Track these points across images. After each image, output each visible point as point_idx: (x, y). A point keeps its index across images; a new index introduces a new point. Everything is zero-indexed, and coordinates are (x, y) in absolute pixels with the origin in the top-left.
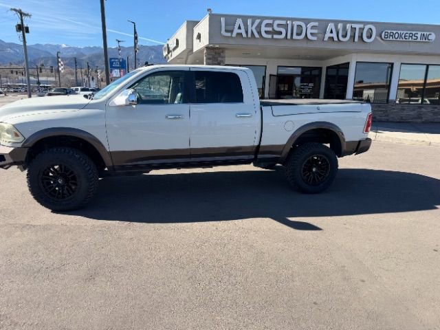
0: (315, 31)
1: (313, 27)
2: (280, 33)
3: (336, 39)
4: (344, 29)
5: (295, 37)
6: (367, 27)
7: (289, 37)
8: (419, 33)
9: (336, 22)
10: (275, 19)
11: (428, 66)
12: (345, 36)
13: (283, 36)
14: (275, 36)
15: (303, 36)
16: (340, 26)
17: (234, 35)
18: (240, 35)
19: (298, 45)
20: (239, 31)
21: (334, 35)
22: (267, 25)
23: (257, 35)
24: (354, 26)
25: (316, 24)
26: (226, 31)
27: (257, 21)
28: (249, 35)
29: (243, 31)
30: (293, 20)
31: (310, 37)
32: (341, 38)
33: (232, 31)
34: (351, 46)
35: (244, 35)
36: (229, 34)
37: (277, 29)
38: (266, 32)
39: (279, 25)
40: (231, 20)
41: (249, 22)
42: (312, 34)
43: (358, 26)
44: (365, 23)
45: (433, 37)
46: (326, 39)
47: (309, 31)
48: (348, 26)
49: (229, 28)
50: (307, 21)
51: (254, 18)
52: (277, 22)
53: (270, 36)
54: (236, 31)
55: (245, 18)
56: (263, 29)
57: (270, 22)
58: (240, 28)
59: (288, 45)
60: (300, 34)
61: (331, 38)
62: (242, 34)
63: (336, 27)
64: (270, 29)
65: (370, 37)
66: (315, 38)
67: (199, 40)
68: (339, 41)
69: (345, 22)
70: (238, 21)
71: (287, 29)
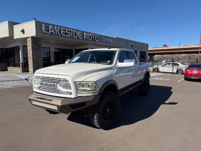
0: (81, 35)
1: (80, 33)
2: (69, 34)
3: (88, 39)
4: (89, 35)
5: (74, 37)
7: (72, 36)
8: (109, 39)
9: (87, 33)
10: (66, 28)
12: (90, 38)
13: (70, 36)
14: (67, 35)
15: (77, 37)
17: (49, 33)
19: (74, 40)
20: (52, 31)
21: (87, 37)
22: (63, 30)
23: (59, 34)
24: (92, 35)
25: (81, 32)
27: (59, 28)
28: (56, 33)
29: (53, 31)
30: (72, 29)
31: (79, 37)
33: (48, 31)
34: (92, 42)
35: (54, 33)
36: (47, 32)
37: (67, 33)
38: (63, 33)
39: (68, 31)
40: (47, 25)
41: (55, 27)
43: (94, 35)
45: (111, 41)
46: (85, 39)
47: (79, 35)
49: (47, 29)
50: (78, 31)
51: (57, 26)
53: (65, 35)
54: (50, 31)
55: (54, 26)
56: (62, 32)
57: (64, 29)
58: (52, 30)
59: (71, 39)
60: (76, 35)
61: (86, 39)
62: (52, 33)
63: (87, 34)
64: (64, 32)
65: (97, 39)
66: (81, 38)
67: (22, 33)
68: (89, 40)
69: (90, 33)
70: (50, 27)
71: (71, 33)
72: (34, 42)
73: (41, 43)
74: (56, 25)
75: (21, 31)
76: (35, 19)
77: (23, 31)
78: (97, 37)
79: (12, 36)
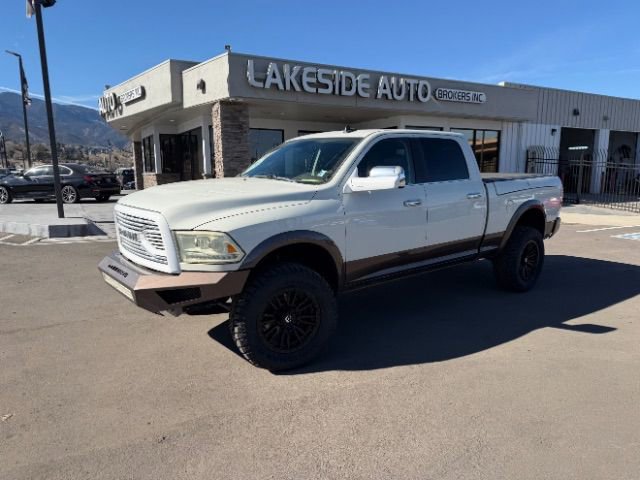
0: (367, 86)
1: (364, 80)
2: (326, 86)
3: (390, 97)
4: (398, 82)
5: (344, 92)
6: (422, 83)
7: (337, 92)
8: (472, 93)
9: (389, 75)
10: (318, 66)
11: (475, 131)
12: (399, 93)
13: (330, 90)
14: (321, 91)
15: (353, 91)
16: (393, 80)
17: (268, 85)
18: (275, 86)
20: (274, 81)
21: (388, 91)
22: (310, 74)
23: (298, 88)
24: (408, 81)
25: (367, 76)
26: (256, 79)
27: (296, 69)
28: (288, 87)
29: (278, 81)
30: (340, 69)
31: (361, 93)
32: (395, 96)
33: (264, 81)
34: (405, 107)
35: (281, 87)
36: (261, 85)
37: (323, 81)
38: (309, 84)
39: (324, 75)
40: (262, 64)
41: (286, 69)
42: (363, 89)
43: (412, 82)
44: (420, 78)
45: (483, 98)
46: (379, 96)
47: (360, 85)
48: (402, 81)
49: (261, 75)
50: (357, 72)
51: (293, 64)
52: (321, 71)
53: (314, 90)
54: (270, 80)
55: (280, 63)
56: (305, 79)
57: (313, 70)
58: (274, 76)
59: (335, 102)
60: (349, 88)
61: (385, 96)
62: (277, 85)
63: (389, 81)
64: (314, 80)
65: (425, 95)
66: (367, 95)
67: (200, 91)
68: (394, 99)
69: (398, 76)
70: (272, 67)
71: (333, 81)
72: (228, 115)
73: (247, 117)
74: (286, 62)
75: (198, 86)
76: (227, 47)
77: (202, 86)
78: (425, 86)
79: (179, 100)
